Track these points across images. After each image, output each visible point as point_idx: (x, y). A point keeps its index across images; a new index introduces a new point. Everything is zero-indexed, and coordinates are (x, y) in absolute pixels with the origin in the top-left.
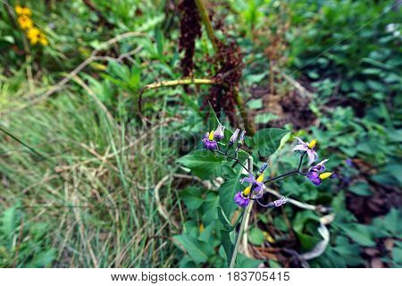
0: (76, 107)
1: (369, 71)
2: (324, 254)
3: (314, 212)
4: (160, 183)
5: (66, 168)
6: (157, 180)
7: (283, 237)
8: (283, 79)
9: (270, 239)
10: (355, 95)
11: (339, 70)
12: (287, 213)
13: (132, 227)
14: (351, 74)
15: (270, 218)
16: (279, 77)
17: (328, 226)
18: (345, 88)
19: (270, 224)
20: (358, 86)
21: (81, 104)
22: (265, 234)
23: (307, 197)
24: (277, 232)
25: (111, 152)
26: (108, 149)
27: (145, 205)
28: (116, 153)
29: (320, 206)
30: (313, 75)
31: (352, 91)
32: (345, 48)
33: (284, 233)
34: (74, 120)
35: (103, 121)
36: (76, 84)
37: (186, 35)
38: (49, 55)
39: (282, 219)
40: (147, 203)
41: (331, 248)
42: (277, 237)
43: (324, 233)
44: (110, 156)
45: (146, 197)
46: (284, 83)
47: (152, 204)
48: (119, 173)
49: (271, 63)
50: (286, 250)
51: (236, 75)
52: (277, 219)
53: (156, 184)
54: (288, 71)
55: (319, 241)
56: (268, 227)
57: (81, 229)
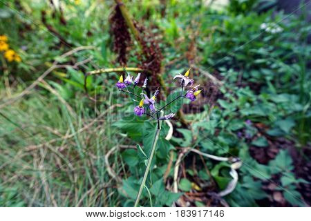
0: (45, 105)
1: (259, 61)
2: (235, 191)
3: (227, 162)
4: (109, 152)
5: (35, 147)
6: (107, 150)
7: (207, 185)
8: (200, 73)
9: (197, 188)
10: (252, 80)
11: (240, 65)
12: (208, 167)
13: (87, 184)
14: (248, 65)
15: (196, 172)
16: (197, 72)
17: (238, 171)
18: (246, 76)
19: (195, 176)
20: (255, 74)
21: (48, 102)
22: (193, 184)
23: (221, 152)
24: (202, 182)
25: (70, 133)
26: (68, 131)
27: (97, 169)
28: (74, 134)
29: (232, 157)
30: (222, 69)
31: (251, 77)
32: (242, 47)
33: (207, 181)
34: (42, 114)
35: (65, 113)
36: (44, 89)
37: (118, 39)
38: (22, 69)
39: (205, 172)
40: (99, 167)
41: (240, 185)
42: (202, 185)
43: (234, 175)
44: (70, 136)
45: (98, 163)
46: (201, 76)
47: (103, 167)
48: (77, 147)
49: (190, 62)
50: (209, 194)
51: (157, 63)
52: (201, 172)
53: (106, 153)
54: (204, 68)
55: (230, 181)
56: (194, 178)
57: (46, 189)
